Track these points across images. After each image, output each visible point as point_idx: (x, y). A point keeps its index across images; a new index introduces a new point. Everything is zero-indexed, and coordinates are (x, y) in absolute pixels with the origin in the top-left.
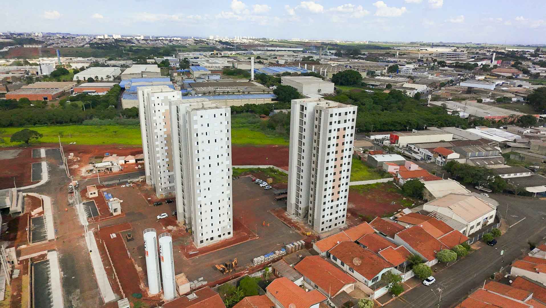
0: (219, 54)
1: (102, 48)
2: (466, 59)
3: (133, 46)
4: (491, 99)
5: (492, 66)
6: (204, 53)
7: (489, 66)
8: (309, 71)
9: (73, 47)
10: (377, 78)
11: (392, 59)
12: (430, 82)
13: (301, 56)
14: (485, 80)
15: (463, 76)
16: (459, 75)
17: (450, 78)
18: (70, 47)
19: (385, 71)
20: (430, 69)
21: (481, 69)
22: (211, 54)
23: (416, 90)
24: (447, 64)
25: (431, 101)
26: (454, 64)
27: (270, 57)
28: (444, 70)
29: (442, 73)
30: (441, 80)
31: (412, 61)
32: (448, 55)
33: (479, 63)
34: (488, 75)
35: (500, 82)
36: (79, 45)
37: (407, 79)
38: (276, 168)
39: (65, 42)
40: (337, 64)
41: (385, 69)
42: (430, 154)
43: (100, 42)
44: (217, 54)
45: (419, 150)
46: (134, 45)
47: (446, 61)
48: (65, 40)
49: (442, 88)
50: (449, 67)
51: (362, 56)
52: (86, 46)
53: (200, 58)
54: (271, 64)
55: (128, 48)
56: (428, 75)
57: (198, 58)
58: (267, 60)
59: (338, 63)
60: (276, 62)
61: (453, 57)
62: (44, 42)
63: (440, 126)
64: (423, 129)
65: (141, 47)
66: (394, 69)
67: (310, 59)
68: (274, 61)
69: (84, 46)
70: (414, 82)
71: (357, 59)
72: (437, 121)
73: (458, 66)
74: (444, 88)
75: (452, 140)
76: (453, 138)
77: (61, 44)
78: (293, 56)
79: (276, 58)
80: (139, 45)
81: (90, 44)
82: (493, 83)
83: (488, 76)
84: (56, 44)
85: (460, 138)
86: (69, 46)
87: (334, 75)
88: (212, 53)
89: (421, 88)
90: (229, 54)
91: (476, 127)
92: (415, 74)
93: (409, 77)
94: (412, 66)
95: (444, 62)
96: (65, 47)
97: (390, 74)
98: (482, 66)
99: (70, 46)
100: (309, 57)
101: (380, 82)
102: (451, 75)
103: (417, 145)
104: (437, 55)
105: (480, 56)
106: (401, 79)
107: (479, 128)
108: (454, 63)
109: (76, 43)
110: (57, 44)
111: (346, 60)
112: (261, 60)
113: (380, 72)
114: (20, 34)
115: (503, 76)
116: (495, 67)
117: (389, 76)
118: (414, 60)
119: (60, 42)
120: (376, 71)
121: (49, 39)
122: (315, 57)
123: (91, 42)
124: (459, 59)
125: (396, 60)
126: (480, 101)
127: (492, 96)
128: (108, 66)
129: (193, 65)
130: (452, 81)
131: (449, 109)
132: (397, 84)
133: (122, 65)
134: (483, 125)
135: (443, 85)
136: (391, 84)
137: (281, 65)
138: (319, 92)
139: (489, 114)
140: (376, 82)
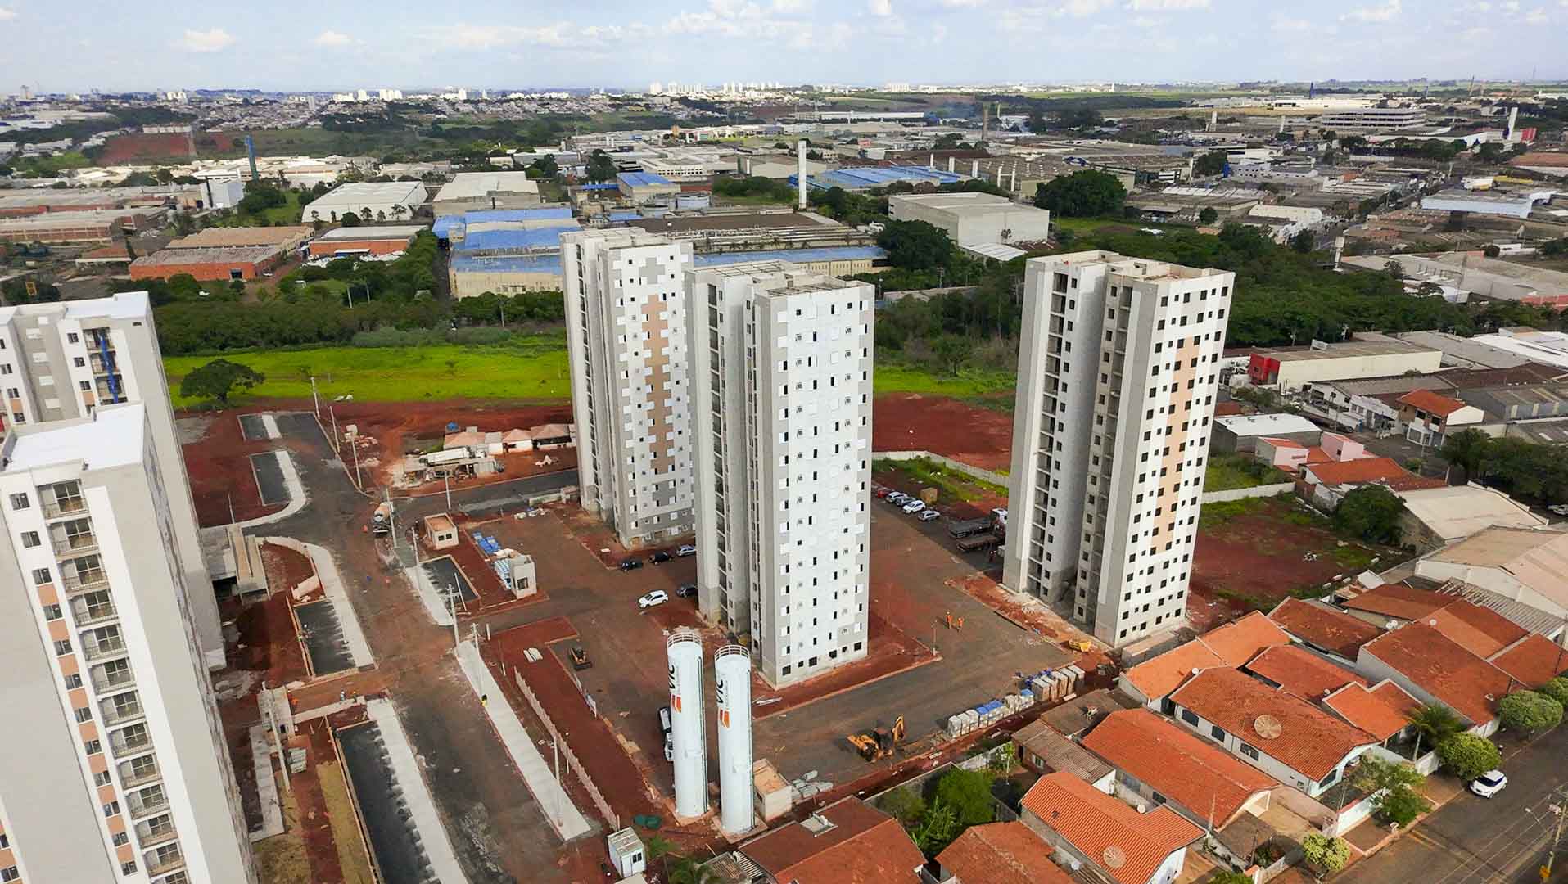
0: (687, 136)
1: (359, 128)
2: (1423, 129)
3: (442, 121)
4: (1527, 245)
5: (1508, 147)
6: (646, 135)
7: (1501, 146)
8: (964, 178)
9: (276, 128)
10: (1167, 191)
11: (1199, 136)
12: (1331, 202)
13: (927, 136)
14: (1495, 189)
15: (1426, 180)
16: (1414, 176)
17: (1388, 187)
18: (268, 128)
19: (1187, 171)
20: (1320, 160)
21: (1476, 157)
22: (667, 137)
23: (1294, 223)
24: (1370, 146)
25: (1342, 254)
26: (1393, 146)
27: (836, 139)
28: (1365, 164)
29: (1360, 172)
30: (1362, 192)
31: (1261, 140)
32: (1368, 119)
33: (1468, 140)
34: (1501, 174)
35: (1545, 195)
36: (293, 122)
37: (1261, 192)
38: (936, 459)
39: (251, 115)
40: (1039, 154)
41: (1187, 164)
42: (1386, 410)
43: (348, 112)
44: (683, 136)
45: (1347, 400)
46: (442, 116)
47: (1366, 137)
48: (251, 110)
49: (1369, 216)
50: (1378, 152)
51: (1105, 130)
52: (312, 123)
53: (635, 148)
54: (845, 161)
55: (427, 126)
56: (1319, 179)
57: (631, 149)
58: (830, 147)
59: (1040, 150)
60: (859, 153)
61: (1385, 125)
62: (195, 117)
63: (1393, 329)
64: (1339, 340)
65: (462, 122)
66: (1215, 165)
67: (958, 143)
68: (851, 152)
69: (305, 124)
70: (1280, 202)
71: (1093, 137)
72: (1380, 315)
73: (1404, 150)
74: (1376, 217)
75: (1438, 369)
76: (1442, 365)
77: (244, 121)
78: (903, 134)
79: (855, 142)
80: (458, 116)
81: (321, 118)
82: (1520, 196)
83: (1505, 178)
84: (230, 121)
85: (1463, 364)
86: (265, 127)
87: (1040, 186)
88: (669, 132)
89: (1306, 218)
90: (716, 133)
91: (1501, 330)
92: (1279, 177)
93: (1262, 186)
94: (1263, 154)
95: (1361, 140)
96: (255, 128)
97: (1203, 178)
98: (1477, 150)
99: (269, 125)
100: (954, 137)
101: (1180, 202)
102: (1387, 178)
103: (1341, 384)
104: (1333, 119)
105: (1463, 119)
106: (1240, 193)
107: (1509, 333)
108: (1392, 141)
109: (284, 117)
110: (234, 120)
111: (1064, 142)
112: (816, 150)
113: (1173, 173)
114: (126, 98)
115: (1551, 177)
116: (1519, 149)
117: (1201, 186)
118: (1268, 137)
119: (239, 116)
120: (1162, 170)
121: (208, 107)
122: (971, 137)
123: (324, 113)
124: (1402, 128)
125: (1211, 136)
126: (1492, 252)
127: (1528, 238)
128: (387, 179)
129: (622, 170)
130: (1394, 195)
131: (1408, 278)
132: (1233, 209)
133: (424, 176)
134: (1519, 323)
135: (1369, 206)
136: (1215, 208)
137: (875, 163)
138: (1006, 237)
139: (1533, 289)
140: (1169, 204)
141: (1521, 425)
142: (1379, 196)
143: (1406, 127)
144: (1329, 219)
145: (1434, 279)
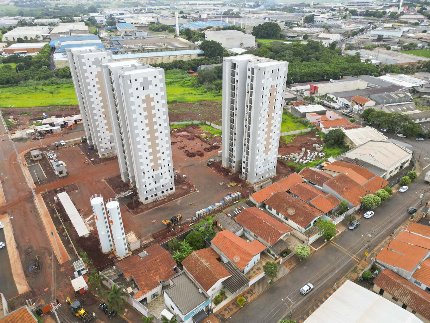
0: (143, 9)
2: (375, 7)
4: (399, 46)
5: (399, 13)
6: (129, 9)
7: (397, 13)
8: (231, 25)
10: (294, 29)
11: (307, 10)
14: (393, 28)
15: (373, 24)
16: (369, 23)
17: (361, 27)
19: (301, 22)
20: (343, 18)
21: (389, 16)
22: (136, 10)
23: (331, 40)
24: (358, 13)
25: (344, 50)
26: (365, 13)
27: (192, 11)
28: (356, 19)
29: (354, 22)
30: (353, 29)
31: (326, 11)
32: (358, 5)
33: (387, 11)
34: (395, 22)
35: (406, 29)
37: (323, 29)
40: (256, 16)
41: (302, 19)
42: (347, 102)
44: (141, 10)
45: (337, 99)
47: (357, 10)
49: (354, 37)
50: (360, 15)
53: (125, 14)
54: (195, 19)
56: (341, 24)
57: (123, 14)
58: (189, 14)
60: (199, 16)
61: (363, 6)
63: (355, 75)
64: (339, 79)
66: (310, 20)
67: (231, 12)
68: (196, 15)
70: (329, 32)
73: (368, 14)
75: (366, 88)
76: (368, 86)
78: (214, 9)
79: (198, 12)
82: (400, 30)
83: (396, 24)
85: (374, 86)
87: (254, 28)
88: (136, 8)
89: (335, 37)
90: (153, 9)
91: (387, 74)
92: (330, 23)
93: (323, 27)
94: (326, 16)
95: (355, 11)
97: (306, 24)
98: (389, 14)
100: (229, 10)
101: (298, 33)
102: (362, 24)
103: (335, 94)
104: (348, 4)
106: (316, 30)
107: (390, 75)
108: (365, 11)
111: (265, 12)
112: (185, 15)
113: (297, 23)
115: (410, 23)
116: (402, 13)
117: (305, 27)
118: (328, 10)
120: (294, 22)
122: (236, 10)
124: (369, 7)
125: (311, 10)
126: (389, 48)
127: (400, 43)
128: (36, 25)
129: (119, 22)
130: (363, 30)
131: (362, 57)
132: (313, 35)
133: (49, 24)
134: (393, 72)
135: (355, 34)
136: (308, 35)
137: (203, 20)
138: (242, 45)
139: (398, 61)
140: (294, 34)
141: (386, 107)
142: (358, 30)
143: (370, 7)
144: (342, 38)
145: (370, 57)
